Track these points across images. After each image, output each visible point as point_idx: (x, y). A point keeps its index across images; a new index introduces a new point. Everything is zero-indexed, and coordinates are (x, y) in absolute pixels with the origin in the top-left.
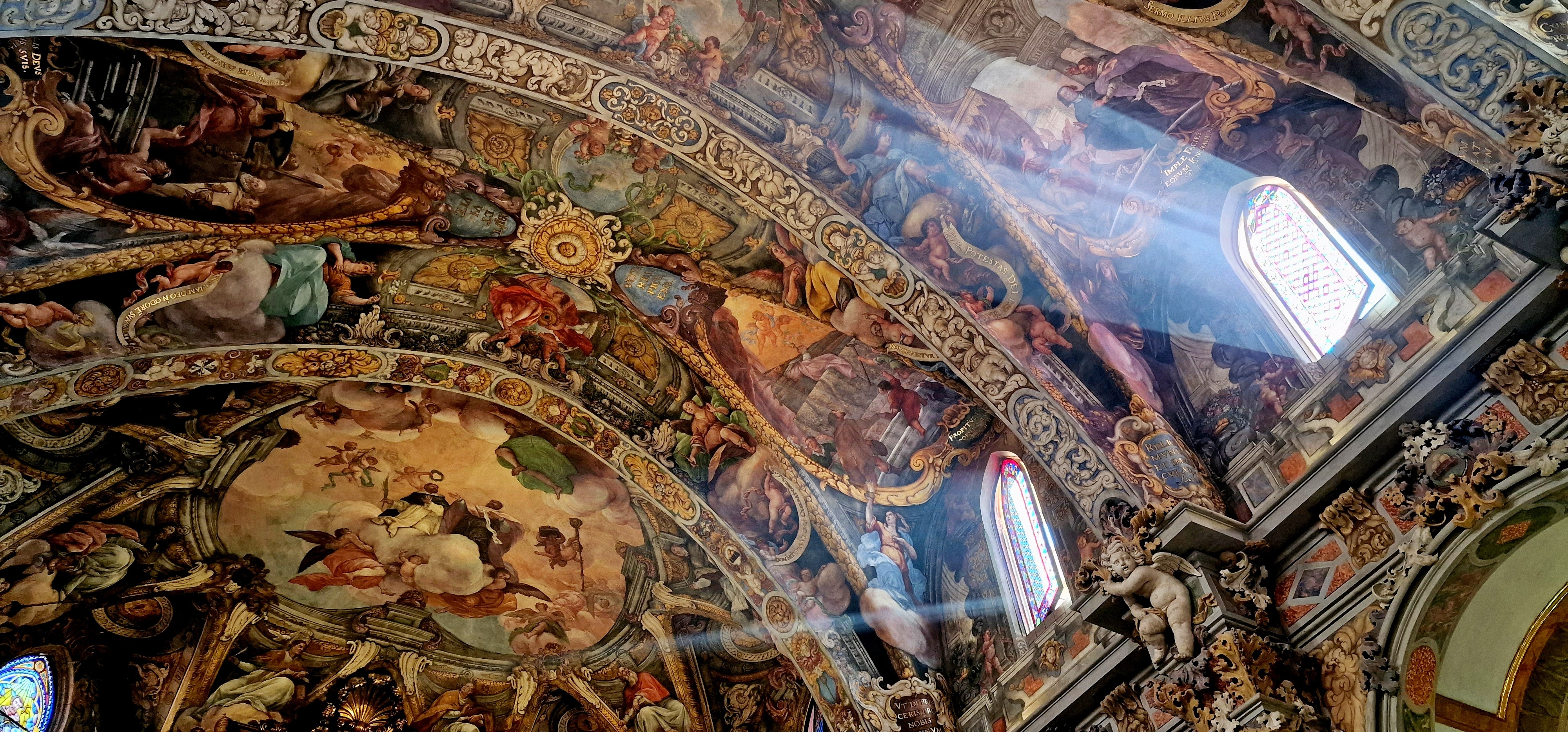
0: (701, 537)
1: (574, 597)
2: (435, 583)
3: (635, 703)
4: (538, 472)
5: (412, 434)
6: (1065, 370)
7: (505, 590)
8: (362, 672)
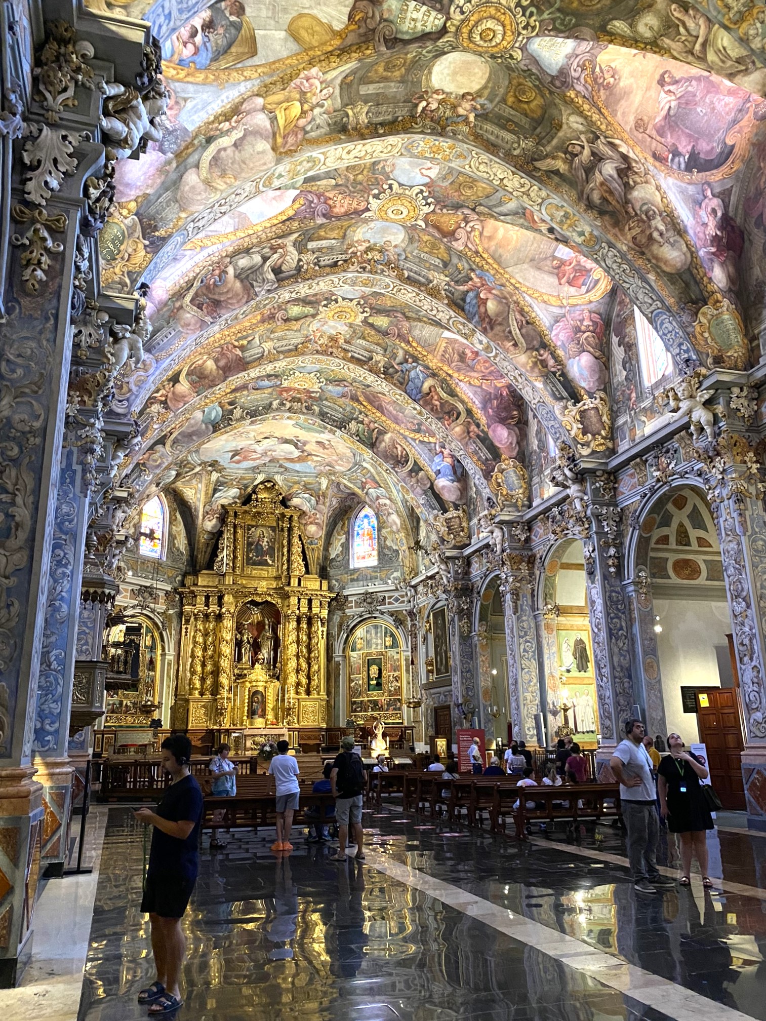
1: (335, 458)
2: (281, 456)
3: (367, 487)
4: (309, 430)
6: (480, 445)
7: (308, 456)
8: (262, 483)
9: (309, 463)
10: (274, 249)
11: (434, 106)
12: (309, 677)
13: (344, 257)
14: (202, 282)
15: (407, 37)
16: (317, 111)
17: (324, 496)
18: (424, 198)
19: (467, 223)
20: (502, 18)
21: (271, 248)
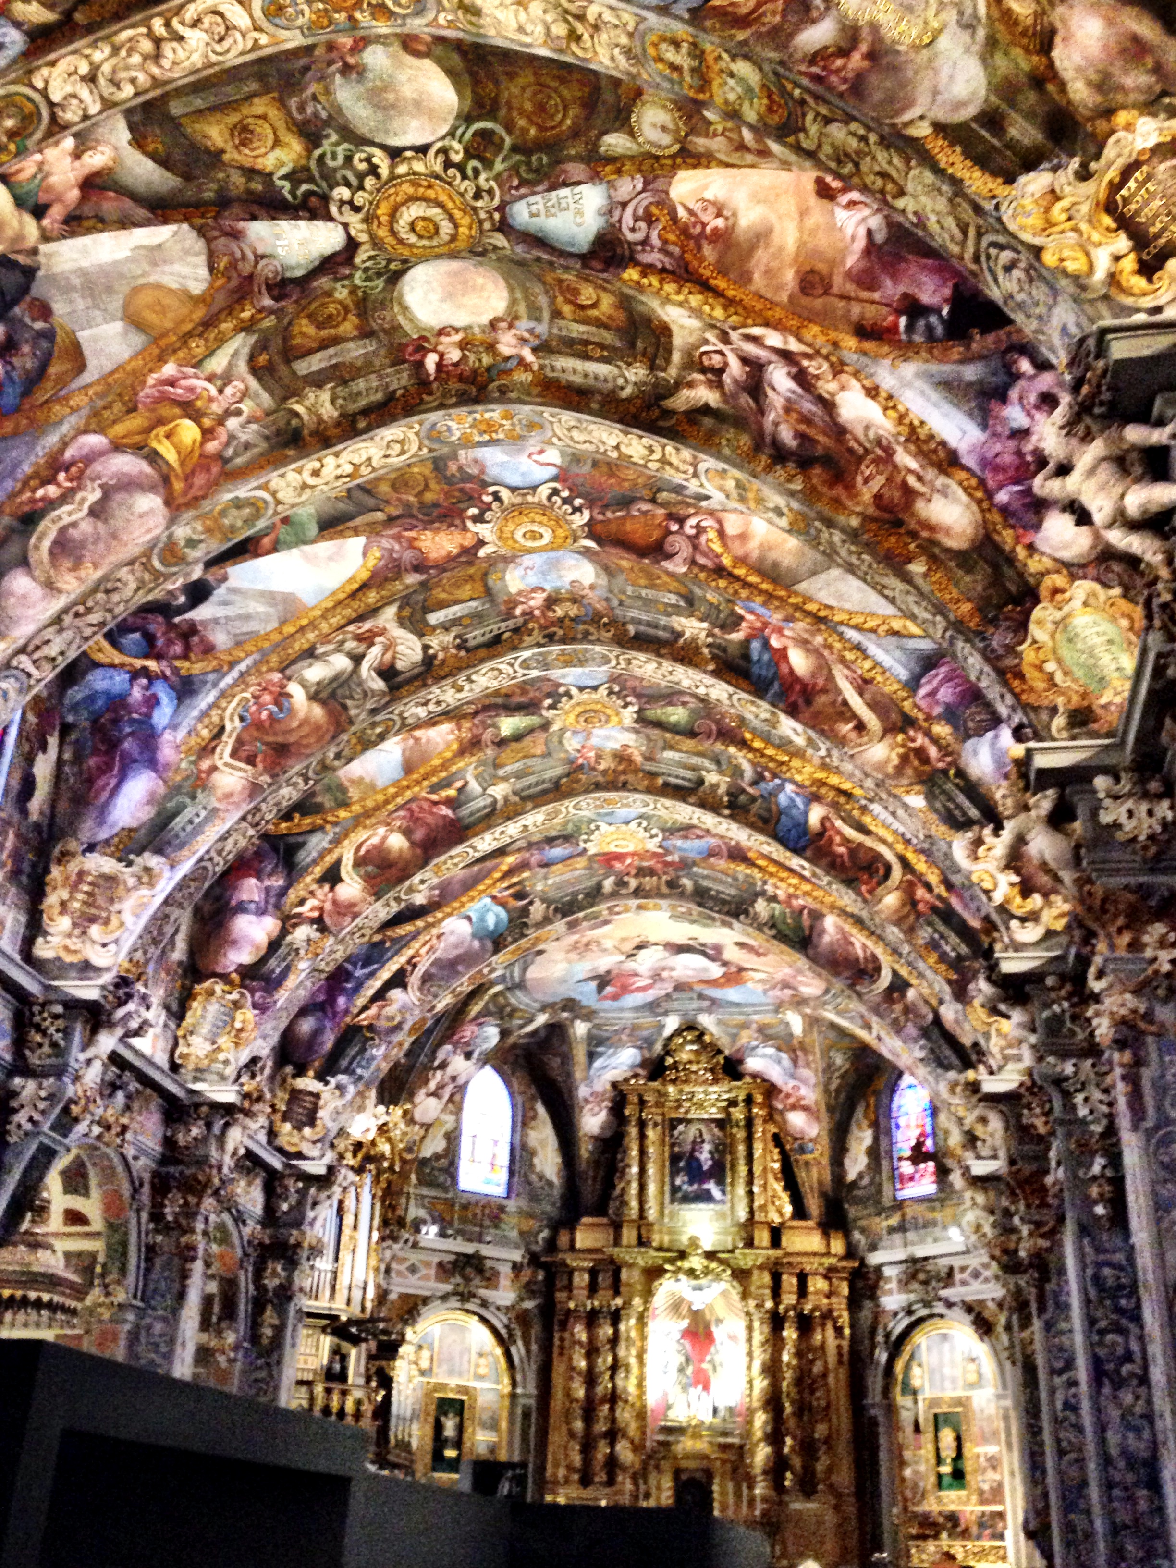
2: (690, 977)
6: (941, 928)
7: (739, 972)
8: (678, 1033)
9: (750, 985)
10: (368, 639)
11: (454, 355)
13: (511, 623)
14: (242, 719)
15: (299, 273)
16: (233, 423)
17: (805, 1048)
18: (565, 501)
19: (681, 521)
20: (431, 193)
21: (359, 638)
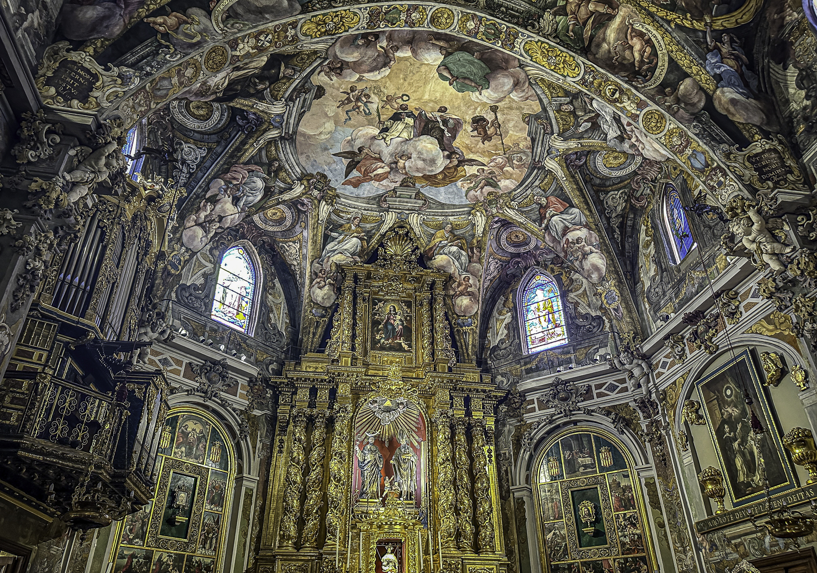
0: (586, 86)
1: (499, 160)
2: (418, 170)
3: (547, 215)
4: (465, 78)
5: (386, 72)
7: (458, 166)
8: (391, 229)
12: (475, 523)
17: (480, 248)
